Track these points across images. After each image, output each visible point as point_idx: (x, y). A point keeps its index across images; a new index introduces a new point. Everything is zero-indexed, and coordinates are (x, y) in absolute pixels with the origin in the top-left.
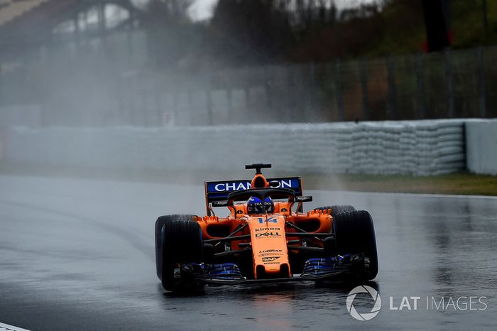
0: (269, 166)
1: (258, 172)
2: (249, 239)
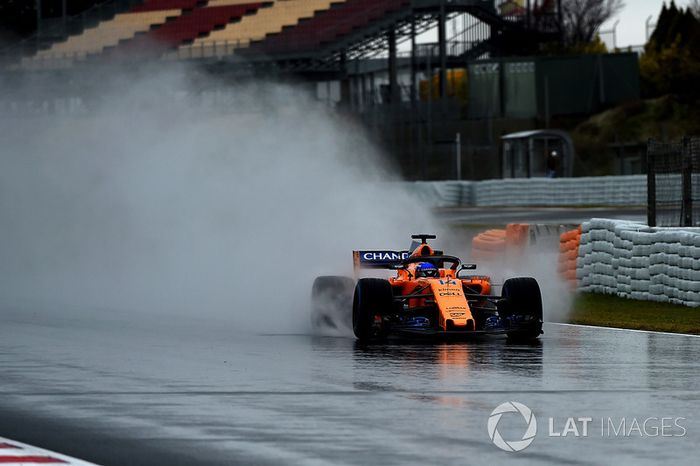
0: (434, 237)
1: (424, 242)
2: (433, 297)
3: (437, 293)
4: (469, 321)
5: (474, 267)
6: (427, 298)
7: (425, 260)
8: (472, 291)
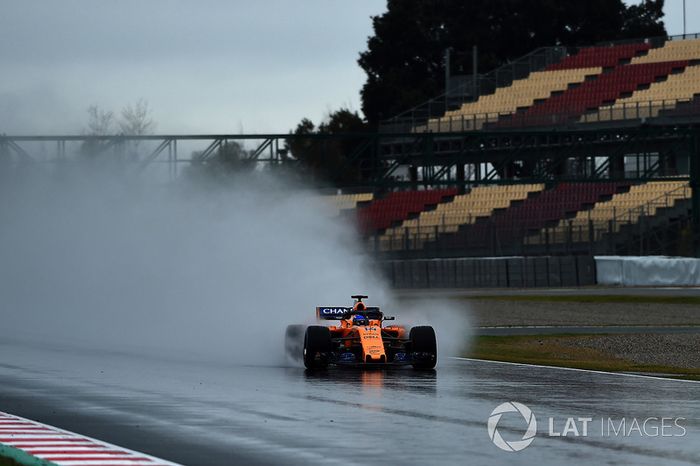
0: (367, 297)
2: (359, 339)
3: (362, 337)
4: (382, 356)
5: (393, 319)
6: (356, 339)
7: (360, 314)
8: (387, 335)
